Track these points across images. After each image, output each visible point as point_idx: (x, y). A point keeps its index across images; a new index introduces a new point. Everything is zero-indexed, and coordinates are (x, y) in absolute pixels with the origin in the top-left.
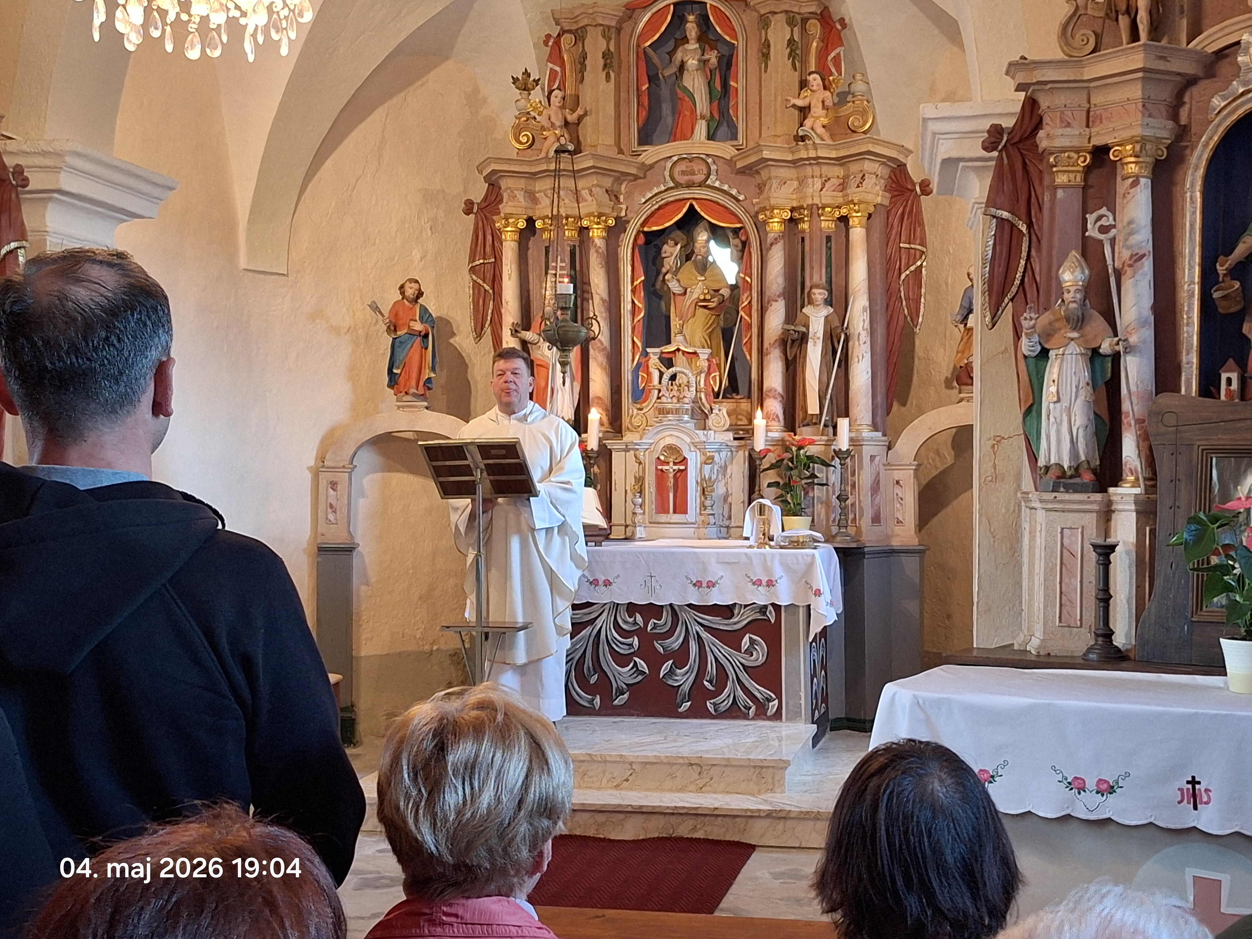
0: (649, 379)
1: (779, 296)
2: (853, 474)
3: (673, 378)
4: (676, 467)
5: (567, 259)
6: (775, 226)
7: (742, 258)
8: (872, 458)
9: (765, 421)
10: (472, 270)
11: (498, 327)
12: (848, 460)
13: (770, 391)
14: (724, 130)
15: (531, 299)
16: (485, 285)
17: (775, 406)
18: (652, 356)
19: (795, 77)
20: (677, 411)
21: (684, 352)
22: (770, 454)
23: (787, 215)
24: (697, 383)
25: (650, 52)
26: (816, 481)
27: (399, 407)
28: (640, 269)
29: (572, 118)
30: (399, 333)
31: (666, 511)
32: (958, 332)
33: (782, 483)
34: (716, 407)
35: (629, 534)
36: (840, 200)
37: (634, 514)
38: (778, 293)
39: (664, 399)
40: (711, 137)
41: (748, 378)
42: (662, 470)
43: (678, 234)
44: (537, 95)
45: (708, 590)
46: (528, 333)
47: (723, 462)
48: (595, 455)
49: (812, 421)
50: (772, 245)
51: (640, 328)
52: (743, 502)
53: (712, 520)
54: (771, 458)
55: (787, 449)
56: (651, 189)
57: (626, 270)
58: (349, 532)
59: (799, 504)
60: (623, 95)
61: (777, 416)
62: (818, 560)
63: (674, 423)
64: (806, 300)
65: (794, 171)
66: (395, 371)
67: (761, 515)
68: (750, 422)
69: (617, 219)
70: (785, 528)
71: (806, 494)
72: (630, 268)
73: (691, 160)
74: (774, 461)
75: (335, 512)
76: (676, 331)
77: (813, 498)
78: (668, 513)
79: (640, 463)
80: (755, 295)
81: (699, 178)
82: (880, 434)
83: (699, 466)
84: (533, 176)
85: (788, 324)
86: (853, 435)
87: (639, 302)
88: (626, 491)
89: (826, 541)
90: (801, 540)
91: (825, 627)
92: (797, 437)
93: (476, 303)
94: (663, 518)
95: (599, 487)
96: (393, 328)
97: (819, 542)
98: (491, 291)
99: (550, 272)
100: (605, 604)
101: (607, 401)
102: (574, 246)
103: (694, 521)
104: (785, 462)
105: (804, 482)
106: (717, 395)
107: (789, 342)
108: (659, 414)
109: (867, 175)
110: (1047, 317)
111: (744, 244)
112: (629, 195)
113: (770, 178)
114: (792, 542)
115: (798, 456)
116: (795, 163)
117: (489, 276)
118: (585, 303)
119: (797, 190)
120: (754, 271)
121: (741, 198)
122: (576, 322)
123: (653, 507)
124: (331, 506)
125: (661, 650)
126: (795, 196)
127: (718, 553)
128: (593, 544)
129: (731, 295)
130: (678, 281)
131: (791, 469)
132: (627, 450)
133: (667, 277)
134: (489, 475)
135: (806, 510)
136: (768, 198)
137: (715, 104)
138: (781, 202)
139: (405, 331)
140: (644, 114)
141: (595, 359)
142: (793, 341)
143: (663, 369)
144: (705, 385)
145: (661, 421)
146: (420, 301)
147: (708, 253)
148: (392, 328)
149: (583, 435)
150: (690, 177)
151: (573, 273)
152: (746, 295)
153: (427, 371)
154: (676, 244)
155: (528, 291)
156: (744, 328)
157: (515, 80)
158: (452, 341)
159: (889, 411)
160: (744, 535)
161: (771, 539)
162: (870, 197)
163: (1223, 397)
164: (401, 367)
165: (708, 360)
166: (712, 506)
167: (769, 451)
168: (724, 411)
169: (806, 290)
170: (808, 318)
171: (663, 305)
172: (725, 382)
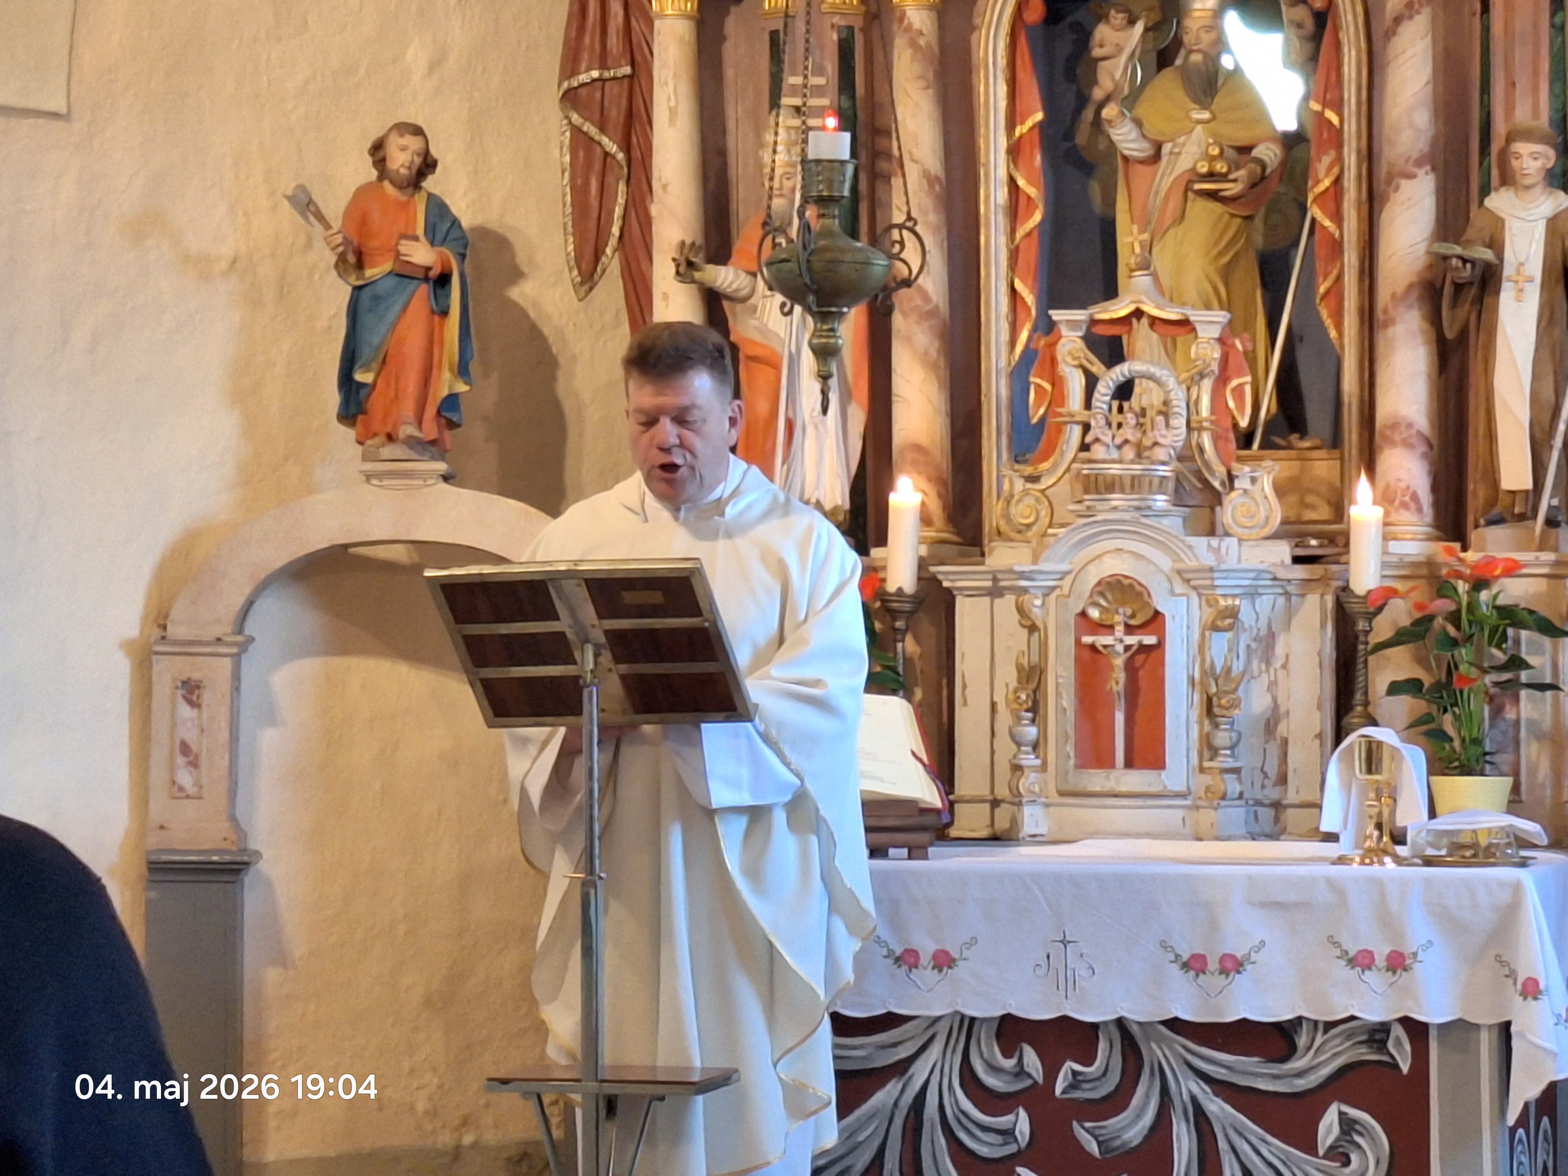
0: (1058, 396)
1: (1419, 163)
3: (1124, 391)
4: (1132, 640)
5: (831, 66)
7: (1313, 58)
9: (1379, 511)
10: (570, 98)
11: (642, 254)
13: (1394, 426)
15: (732, 173)
16: (605, 140)
17: (1408, 469)
18: (1064, 330)
20: (1135, 484)
21: (1154, 321)
22: (1396, 602)
24: (1192, 406)
26: (1524, 676)
27: (369, 477)
28: (1031, 91)
30: (369, 273)
31: (1104, 761)
33: (1427, 680)
34: (1243, 471)
35: (1002, 823)
37: (1017, 769)
38: (1415, 155)
39: (1098, 452)
41: (1331, 393)
42: (1093, 647)
45: (1221, 980)
46: (722, 269)
47: (1263, 624)
48: (907, 607)
49: (1513, 511)
50: (1398, 20)
51: (1031, 254)
52: (1320, 736)
53: (1233, 786)
54: (1399, 613)
55: (1443, 588)
57: (992, 93)
58: (233, 818)
59: (1477, 742)
61: (1415, 497)
62: (1532, 899)
63: (1127, 516)
64: (1495, 172)
66: (360, 377)
67: (1369, 771)
70: (1439, 809)
71: (1497, 712)
72: (1002, 89)
74: (1405, 622)
75: (194, 764)
76: (1132, 261)
77: (1517, 723)
78: (1112, 765)
79: (1032, 628)
80: (1351, 159)
83: (1196, 636)
85: (1445, 240)
87: (1030, 182)
88: (993, 705)
89: (1556, 845)
90: (1483, 842)
91: (1553, 1087)
92: (1471, 556)
93: (579, 193)
94: (1096, 780)
95: (918, 694)
97: (1534, 846)
98: (620, 156)
99: (785, 101)
100: (938, 1019)
101: (941, 455)
102: (850, 29)
103: (1183, 788)
104: (1439, 621)
105: (1488, 679)
106: (1245, 439)
107: (1448, 290)
108: (1087, 491)
114: (1456, 847)
115: (1472, 607)
117: (616, 113)
118: (880, 187)
120: (1351, 95)
122: (854, 234)
123: (1070, 749)
124: (185, 749)
125: (1093, 1148)
127: (1250, 878)
128: (905, 851)
129: (1284, 163)
130: (1138, 123)
131: (1454, 643)
132: (995, 592)
133: (1106, 113)
134: (617, 660)
135: (1497, 759)
139: (387, 267)
141: (908, 339)
142: (1459, 287)
143: (1097, 367)
144: (1213, 410)
145: (1090, 512)
146: (430, 184)
147: (1220, 44)
148: (352, 259)
149: (876, 552)
151: (846, 103)
152: (1326, 160)
153: (447, 375)
154: (1132, 22)
155: (722, 153)
156: (1320, 252)
158: (511, 294)
160: (1325, 827)
161: (1399, 838)
164: (375, 365)
165: (1221, 340)
166: (1232, 748)
167: (1392, 593)
168: (1267, 483)
169: (1495, 147)
170: (1499, 223)
171: (1095, 189)
172: (1268, 403)
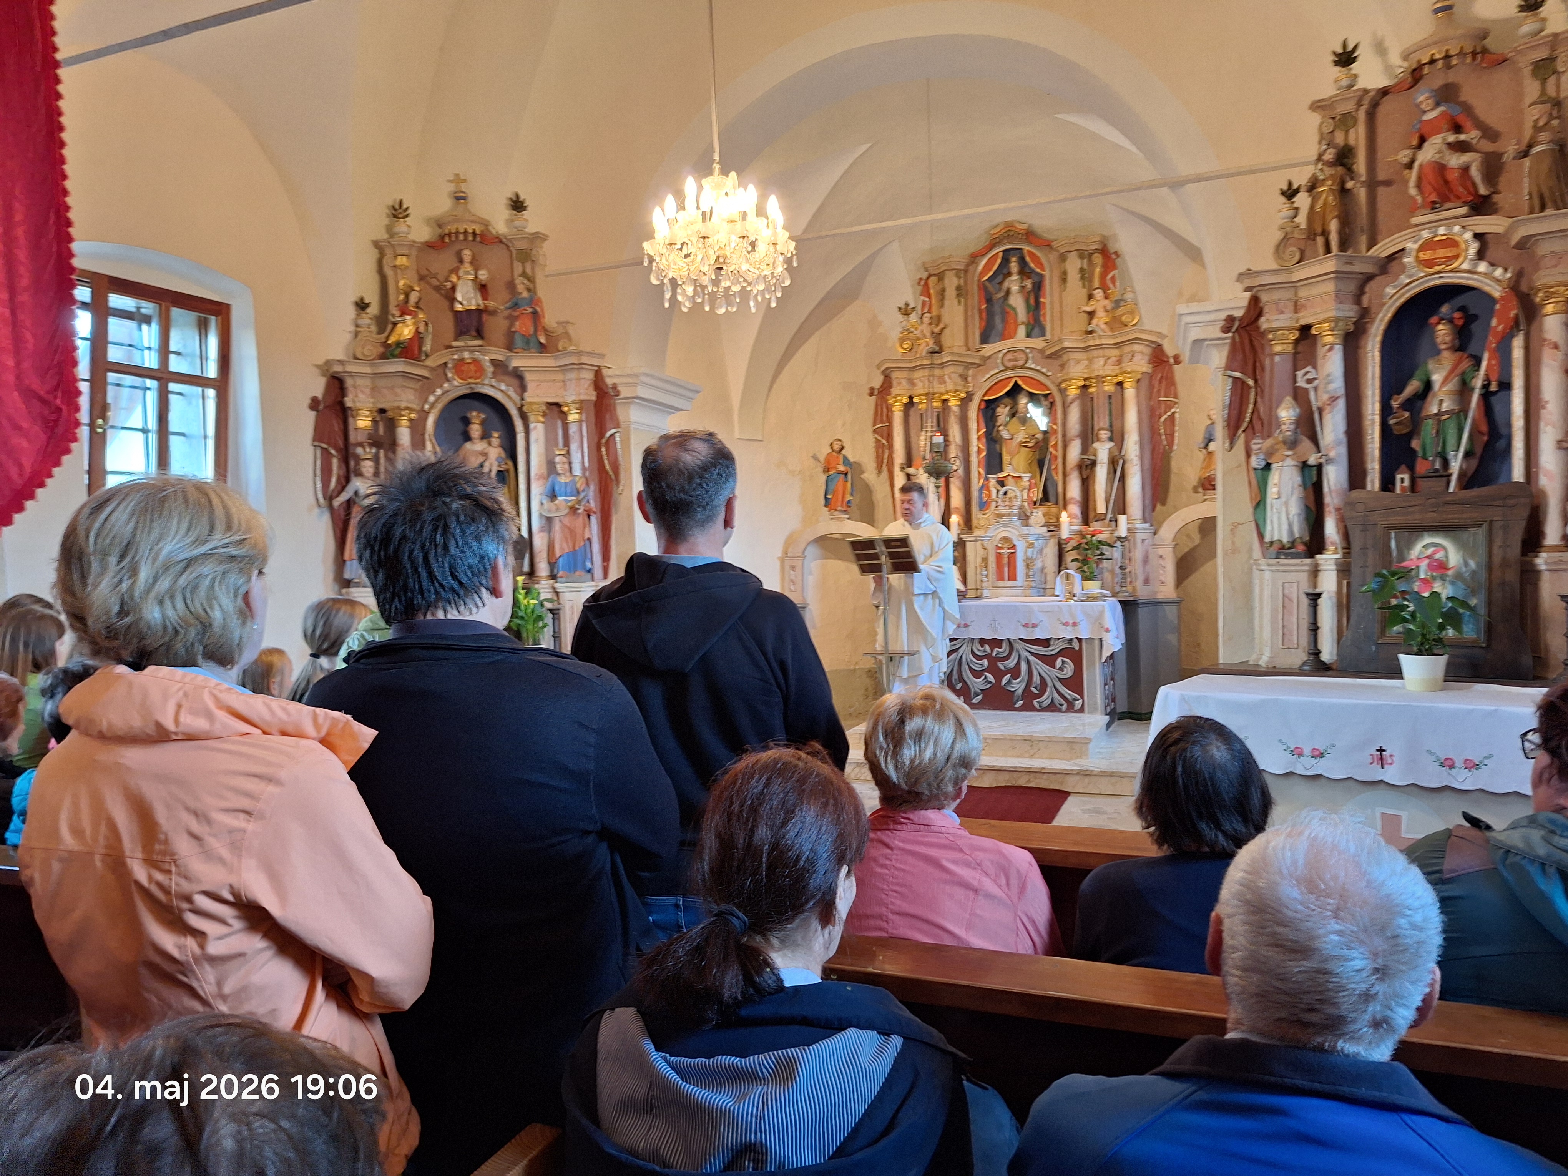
0: (989, 496)
1: (1076, 437)
2: (1130, 552)
3: (1005, 493)
5: (935, 420)
6: (1073, 391)
7: (1050, 413)
8: (1143, 540)
9: (1068, 519)
10: (875, 431)
12: (1126, 543)
13: (1072, 499)
14: (1036, 331)
16: (883, 440)
17: (1075, 509)
18: (991, 480)
19: (1084, 292)
20: (1009, 515)
22: (1072, 541)
23: (1082, 383)
25: (987, 284)
26: (1104, 557)
28: (983, 424)
29: (937, 330)
30: (830, 473)
32: (1201, 455)
33: (1081, 559)
34: (1035, 511)
35: (979, 594)
36: (1117, 372)
37: (982, 581)
38: (1075, 435)
39: (1000, 508)
40: (1028, 335)
41: (1056, 492)
43: (1007, 400)
44: (914, 318)
45: (1033, 629)
46: (911, 469)
47: (1041, 546)
49: (1101, 518)
50: (1071, 403)
51: (983, 463)
52: (1055, 572)
53: (1034, 584)
54: (1073, 543)
55: (1084, 537)
56: (988, 372)
57: (973, 425)
59: (1093, 573)
60: (970, 313)
61: (1076, 515)
62: (1108, 608)
63: (1007, 523)
64: (1095, 438)
65: (1085, 354)
66: (829, 497)
67: (1067, 580)
68: (1058, 520)
69: (967, 393)
70: (1084, 588)
71: (1098, 566)
72: (977, 424)
73: (1015, 351)
74: (1075, 545)
75: (794, 584)
76: (1007, 463)
77: (1102, 568)
80: (1059, 436)
81: (1020, 363)
82: (1147, 525)
84: (912, 369)
85: (1083, 455)
86: (1129, 526)
87: (982, 445)
88: (976, 566)
89: (1112, 596)
90: (1095, 596)
92: (1091, 529)
93: (877, 452)
96: (827, 470)
97: (1107, 597)
98: (886, 444)
99: (925, 429)
100: (965, 639)
101: (963, 509)
102: (939, 412)
104: (1082, 545)
105: (1095, 558)
106: (1035, 504)
108: (997, 517)
109: (1136, 354)
110: (1269, 442)
111: (1052, 403)
112: (974, 376)
113: (1069, 360)
114: (1088, 597)
115: (1091, 541)
116: (1086, 349)
117: (885, 434)
118: (948, 449)
119: (1088, 367)
121: (1049, 374)
122: (943, 460)
124: (792, 581)
125: (1003, 668)
126: (1086, 371)
127: (1038, 606)
129: (1043, 438)
130: (1008, 430)
131: (1087, 550)
132: (976, 541)
133: (1000, 428)
134: (890, 559)
135: (1098, 576)
136: (1068, 373)
137: (1031, 313)
138: (1076, 375)
139: (834, 471)
140: (983, 324)
141: (954, 485)
142: (1087, 466)
143: (999, 488)
145: (998, 521)
146: (843, 452)
147: (1027, 411)
150: (1015, 363)
151: (939, 429)
153: (848, 495)
154: (1006, 407)
156: (1052, 459)
157: (900, 309)
158: (862, 476)
159: (1153, 509)
160: (1056, 593)
161: (1074, 595)
162: (1138, 368)
163: (1398, 490)
164: (832, 494)
165: (1029, 481)
166: (1033, 576)
167: (1071, 538)
168: (1040, 513)
169: (1095, 432)
170: (1096, 450)
171: (998, 446)
172: (1040, 496)
